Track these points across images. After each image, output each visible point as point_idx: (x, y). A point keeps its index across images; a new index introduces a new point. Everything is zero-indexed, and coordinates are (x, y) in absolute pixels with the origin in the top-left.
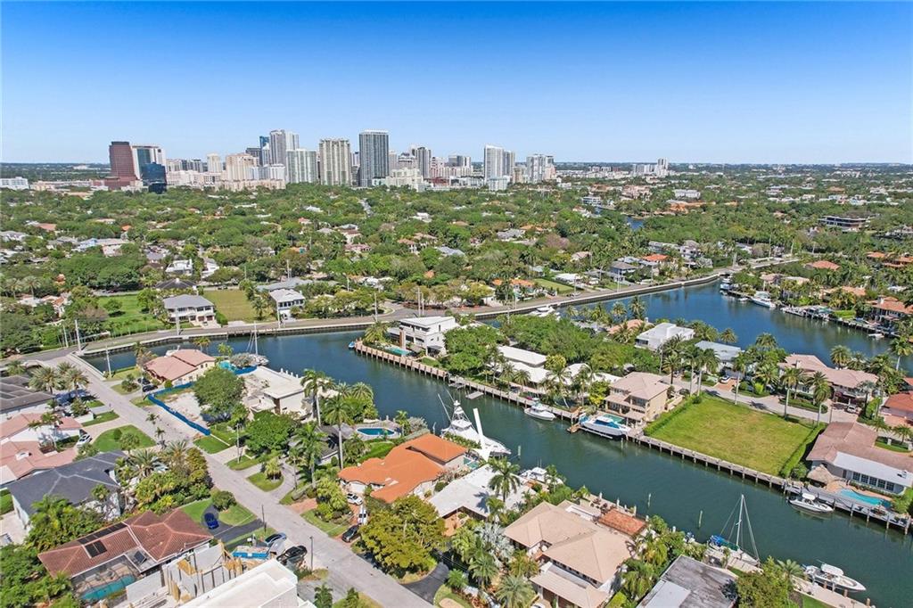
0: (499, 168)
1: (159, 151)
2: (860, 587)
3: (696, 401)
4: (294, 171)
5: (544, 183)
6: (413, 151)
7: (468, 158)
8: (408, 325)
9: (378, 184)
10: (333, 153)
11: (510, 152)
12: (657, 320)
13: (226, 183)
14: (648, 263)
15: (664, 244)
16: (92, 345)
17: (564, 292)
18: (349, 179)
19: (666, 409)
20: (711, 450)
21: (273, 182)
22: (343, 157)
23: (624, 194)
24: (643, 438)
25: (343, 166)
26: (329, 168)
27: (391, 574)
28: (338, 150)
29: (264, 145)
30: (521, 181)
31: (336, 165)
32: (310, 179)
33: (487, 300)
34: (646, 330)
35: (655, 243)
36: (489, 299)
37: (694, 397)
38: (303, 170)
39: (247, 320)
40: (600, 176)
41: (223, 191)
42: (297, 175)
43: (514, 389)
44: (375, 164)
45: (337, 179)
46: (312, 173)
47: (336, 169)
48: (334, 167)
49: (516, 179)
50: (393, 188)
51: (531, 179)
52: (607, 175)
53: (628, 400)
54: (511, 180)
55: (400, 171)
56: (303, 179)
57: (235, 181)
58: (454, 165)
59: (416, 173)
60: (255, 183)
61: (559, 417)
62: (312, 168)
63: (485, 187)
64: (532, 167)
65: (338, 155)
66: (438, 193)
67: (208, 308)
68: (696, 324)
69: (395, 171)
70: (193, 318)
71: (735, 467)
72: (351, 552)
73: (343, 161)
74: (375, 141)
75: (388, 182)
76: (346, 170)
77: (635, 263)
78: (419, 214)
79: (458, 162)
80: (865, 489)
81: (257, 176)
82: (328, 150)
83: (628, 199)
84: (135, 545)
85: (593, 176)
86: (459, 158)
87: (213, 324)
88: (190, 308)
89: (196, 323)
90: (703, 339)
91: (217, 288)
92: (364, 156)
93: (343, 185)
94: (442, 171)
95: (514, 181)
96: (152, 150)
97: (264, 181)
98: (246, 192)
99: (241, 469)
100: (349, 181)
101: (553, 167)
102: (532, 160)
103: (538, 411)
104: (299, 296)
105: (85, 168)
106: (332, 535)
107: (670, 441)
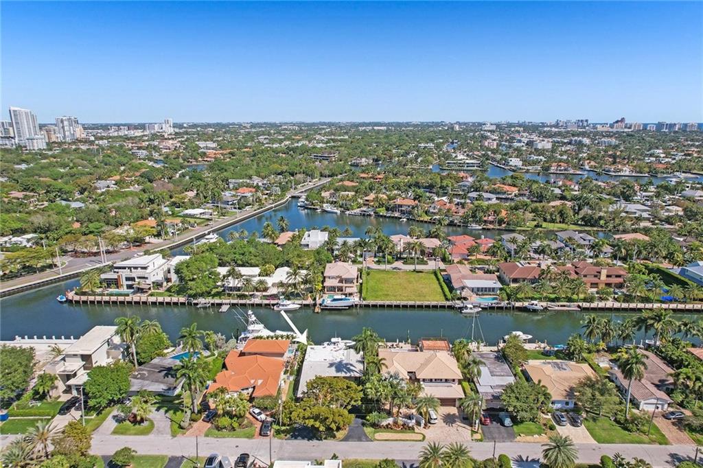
0: (29, 128)
2: (530, 337)
5: (77, 141)
8: (124, 268)
15: (241, 181)
20: (404, 298)
24: (364, 302)
27: (325, 438)
30: (55, 140)
35: (234, 180)
43: (252, 296)
51: (64, 138)
53: (341, 281)
61: (301, 305)
64: (63, 127)
72: (280, 441)
80: (484, 295)
102: (62, 121)
103: (286, 305)
106: (250, 436)
107: (379, 299)
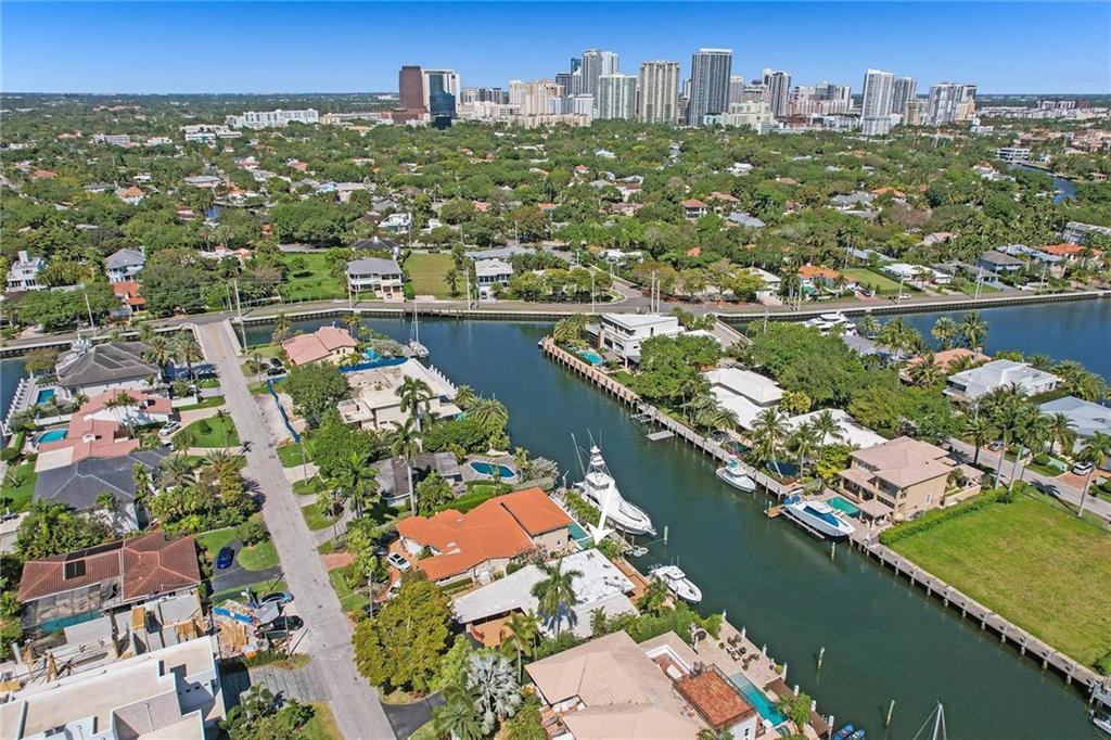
0: (884, 102)
1: (453, 77)
3: (1004, 499)
4: (606, 103)
5: (951, 126)
6: (767, 77)
7: (847, 89)
8: (611, 323)
9: (711, 122)
10: (657, 80)
11: (909, 79)
12: (998, 353)
13: (520, 118)
14: (1046, 257)
15: (1093, 227)
16: (258, 310)
17: (886, 292)
18: (676, 113)
19: (942, 503)
20: (983, 592)
21: (576, 117)
22: (670, 85)
23: (1076, 143)
24: (875, 547)
25: (669, 99)
26: (649, 100)
28: (664, 76)
29: (576, 70)
30: (916, 122)
31: (660, 96)
32: (625, 114)
33: (762, 295)
34: (972, 367)
35: (1077, 225)
36: (767, 293)
37: (1003, 491)
38: (617, 102)
39: (438, 296)
40: (1051, 115)
41: (516, 127)
42: (610, 110)
43: (717, 434)
44: (710, 95)
45: (658, 116)
46: (629, 106)
47: (659, 101)
48: (656, 99)
49: (910, 118)
50: (730, 128)
51: (933, 119)
52: (1065, 113)
53: (872, 481)
54: (902, 120)
55: (741, 105)
56: (617, 114)
57: (531, 115)
58: (822, 98)
59: (763, 108)
60: (554, 119)
61: (761, 487)
62: (629, 100)
63: (858, 130)
64: (937, 102)
65: (663, 83)
66: (784, 136)
67: (395, 276)
68: (1068, 368)
69: (735, 104)
70: (378, 288)
71: (1011, 630)
73: (669, 91)
74: (712, 64)
75: (724, 119)
76: (672, 103)
77: (1023, 256)
78: (737, 165)
79: (829, 94)
81: (558, 110)
82: (650, 77)
83: (1080, 152)
84: (117, 574)
85: (1040, 116)
86: (830, 89)
87: (398, 297)
88: (376, 275)
89: (379, 294)
90: (1070, 394)
91: (426, 251)
92: (697, 84)
93: (666, 123)
94: (804, 104)
95: (905, 123)
96: (445, 76)
97: (566, 116)
98: (542, 128)
99: (305, 494)
100: (675, 118)
101: (972, 102)
102: (939, 92)
103: (731, 475)
104: (507, 269)
105: (389, 97)
106: (346, 608)
107: (919, 560)
